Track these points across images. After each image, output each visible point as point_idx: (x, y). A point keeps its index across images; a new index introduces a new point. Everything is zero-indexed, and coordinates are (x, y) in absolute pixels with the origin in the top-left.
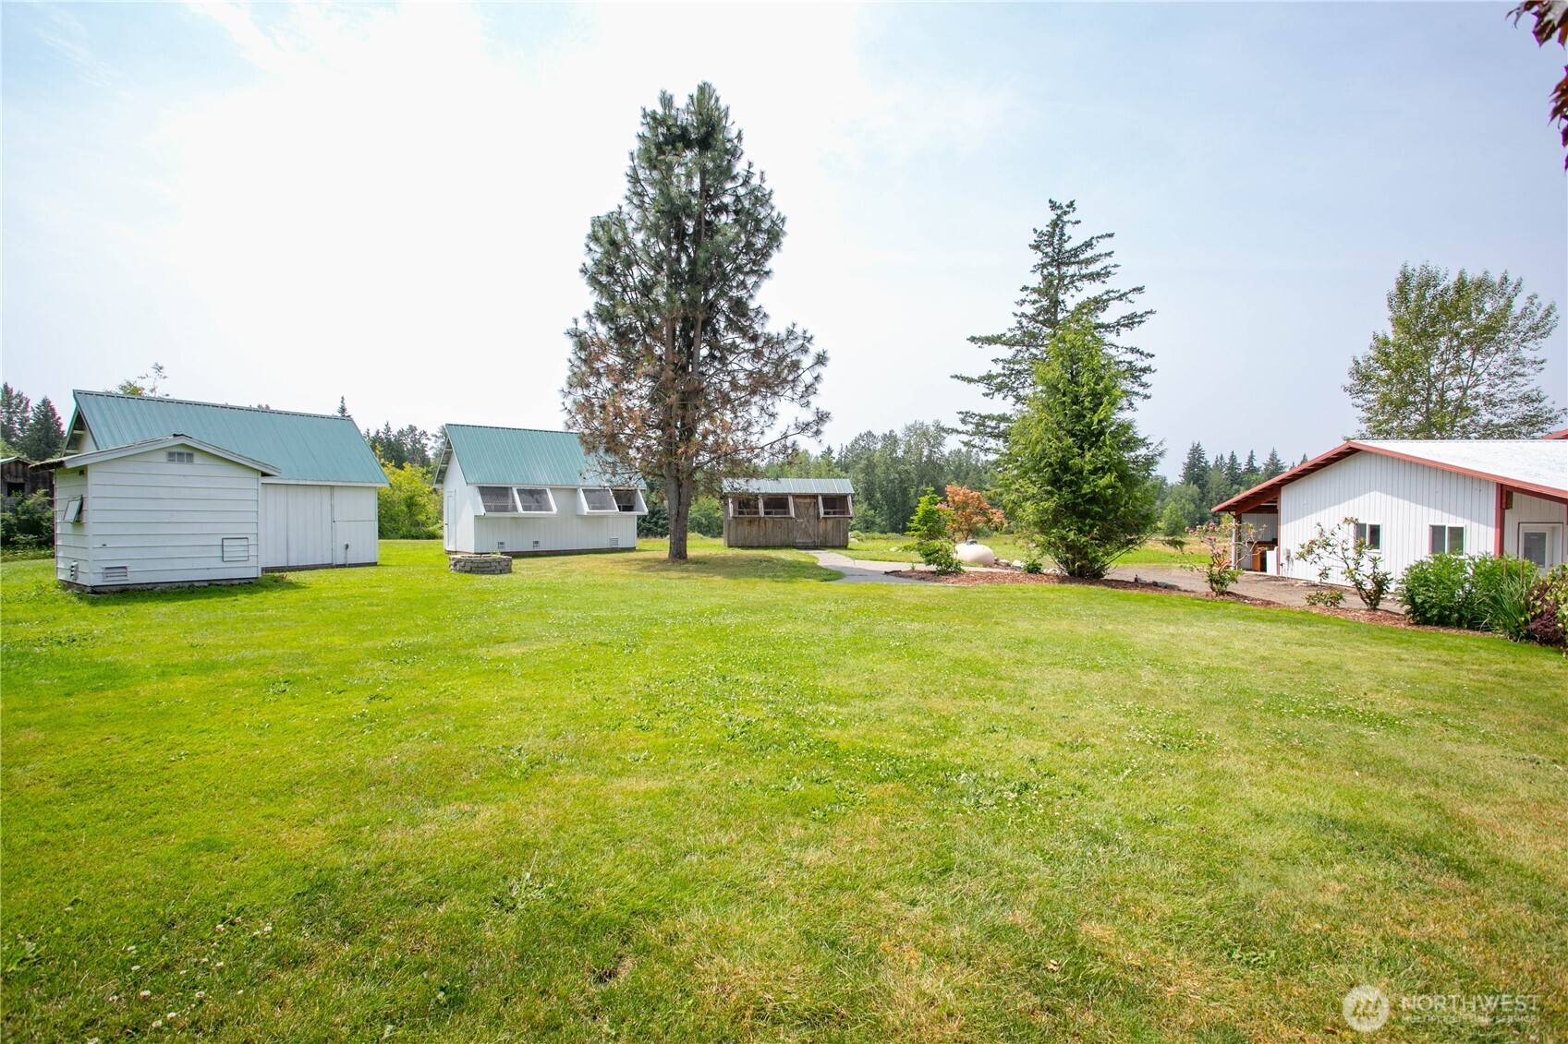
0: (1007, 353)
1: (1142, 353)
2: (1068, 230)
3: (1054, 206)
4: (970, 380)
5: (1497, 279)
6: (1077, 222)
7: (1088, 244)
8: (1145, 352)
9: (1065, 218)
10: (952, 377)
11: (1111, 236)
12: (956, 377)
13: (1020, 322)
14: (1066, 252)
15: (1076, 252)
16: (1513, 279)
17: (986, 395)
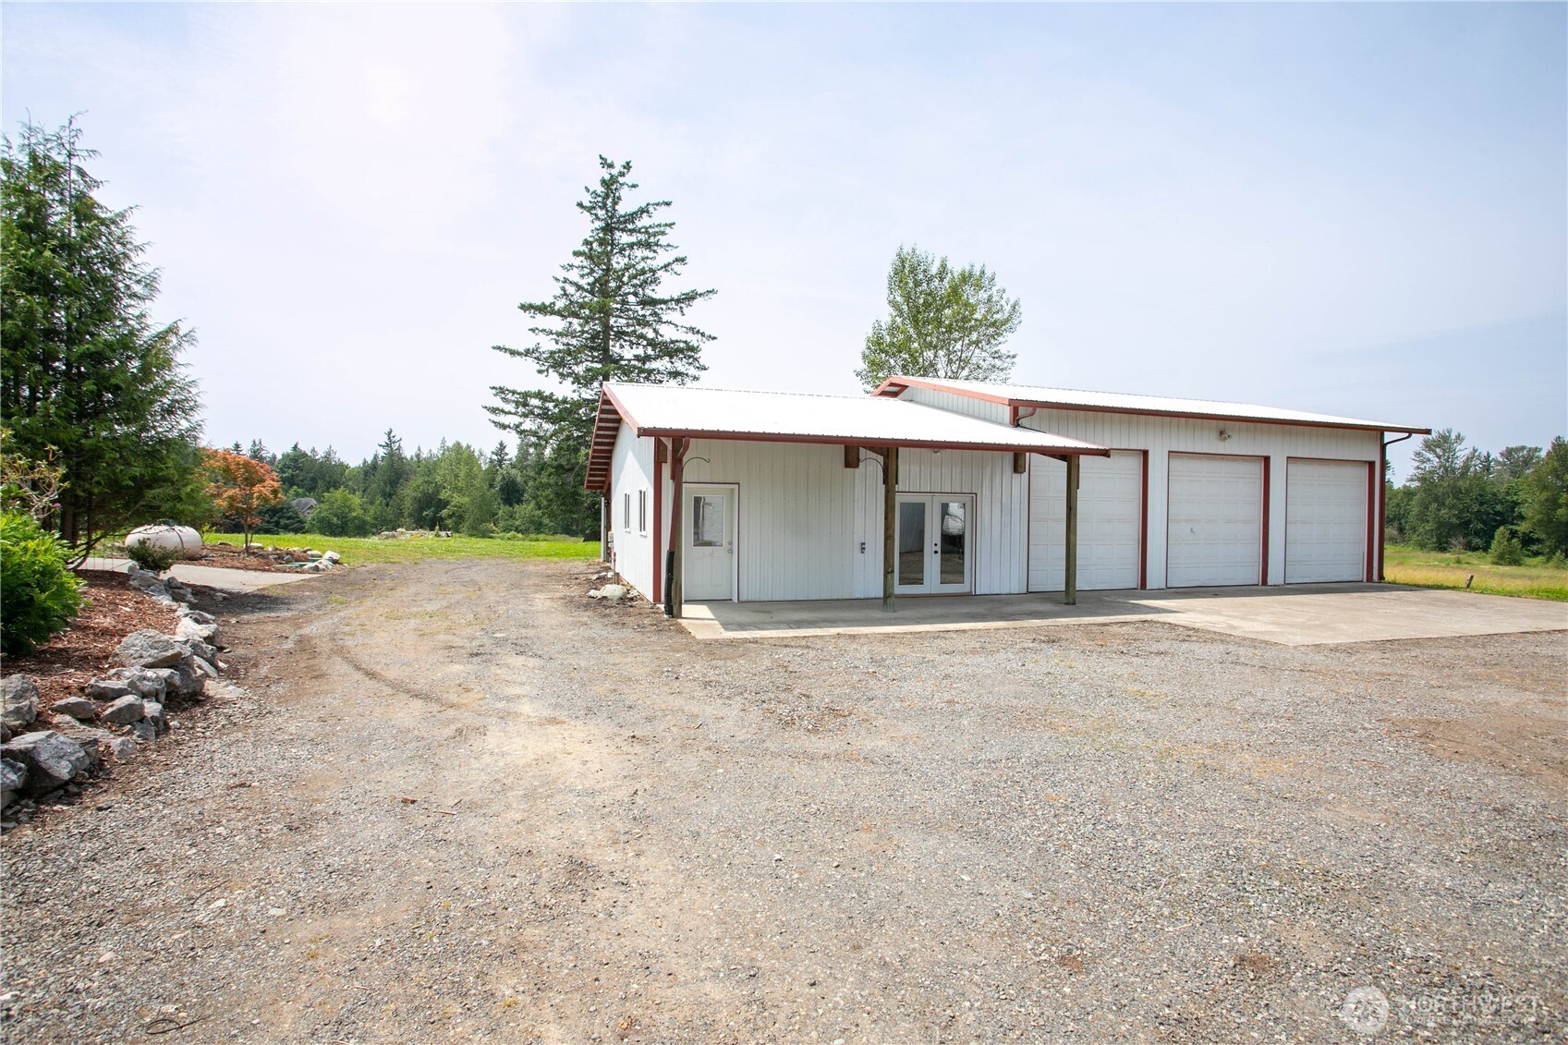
0: (557, 323)
1: (703, 335)
2: (624, 192)
3: (606, 164)
4: (513, 353)
5: (977, 272)
6: (634, 186)
7: (643, 211)
8: (707, 334)
9: (621, 180)
10: (494, 348)
11: (668, 204)
12: (499, 348)
13: (563, 289)
14: (621, 216)
15: (632, 217)
16: (988, 273)
17: (540, 372)
